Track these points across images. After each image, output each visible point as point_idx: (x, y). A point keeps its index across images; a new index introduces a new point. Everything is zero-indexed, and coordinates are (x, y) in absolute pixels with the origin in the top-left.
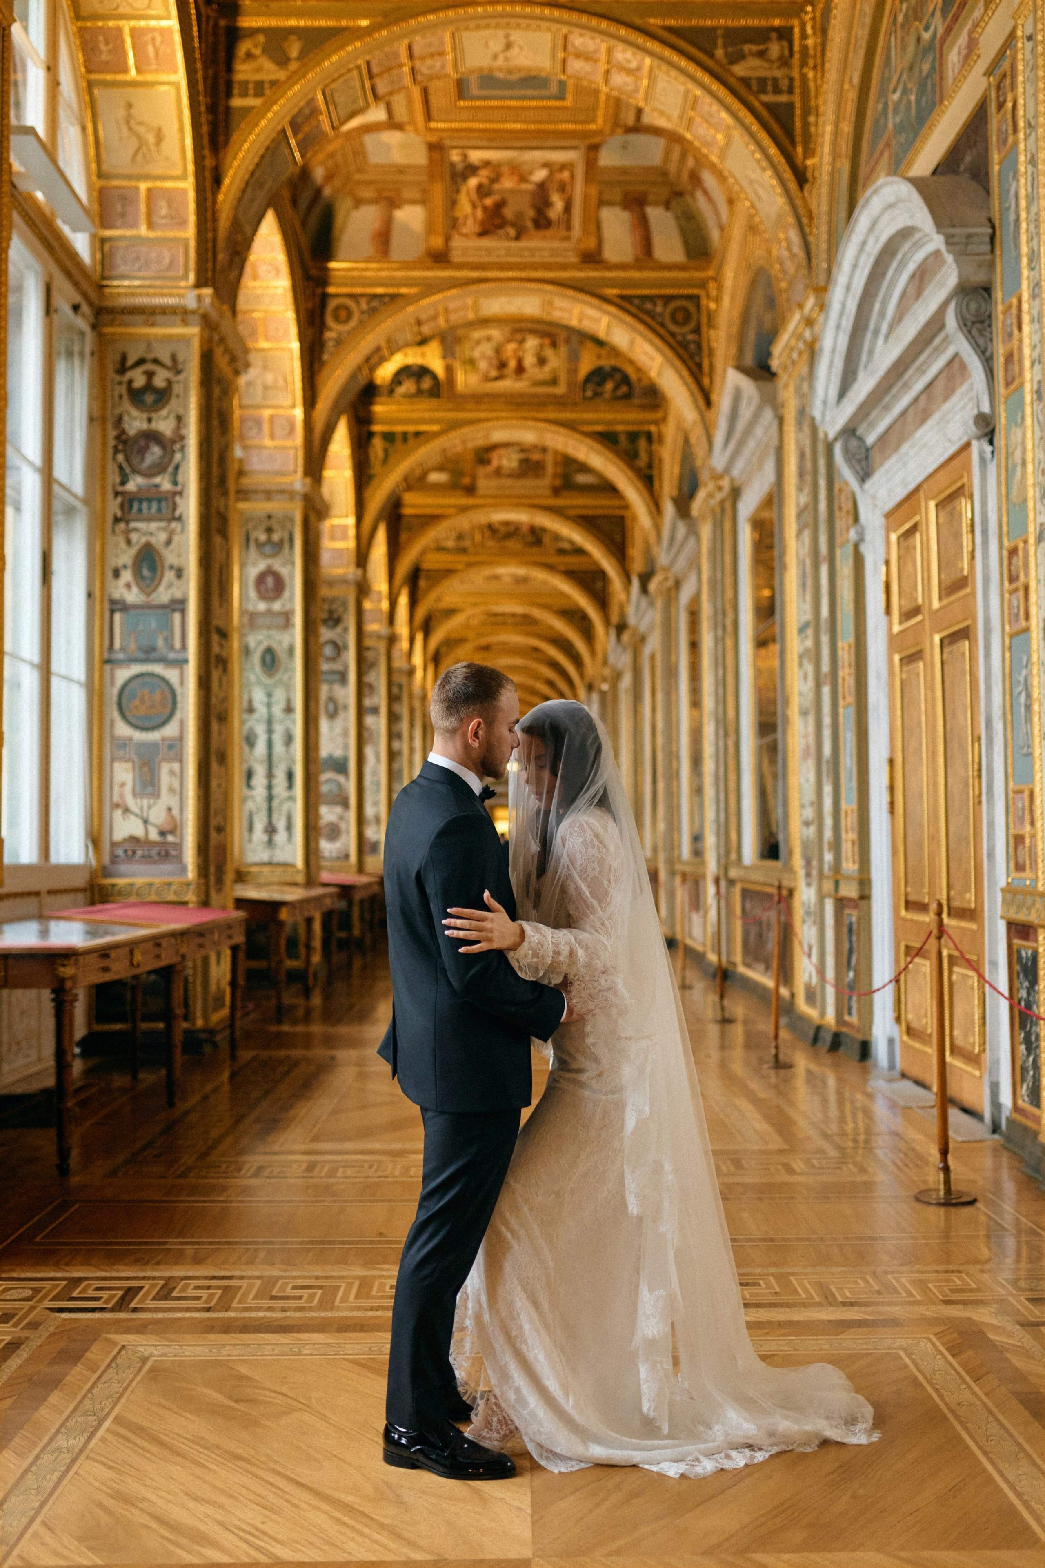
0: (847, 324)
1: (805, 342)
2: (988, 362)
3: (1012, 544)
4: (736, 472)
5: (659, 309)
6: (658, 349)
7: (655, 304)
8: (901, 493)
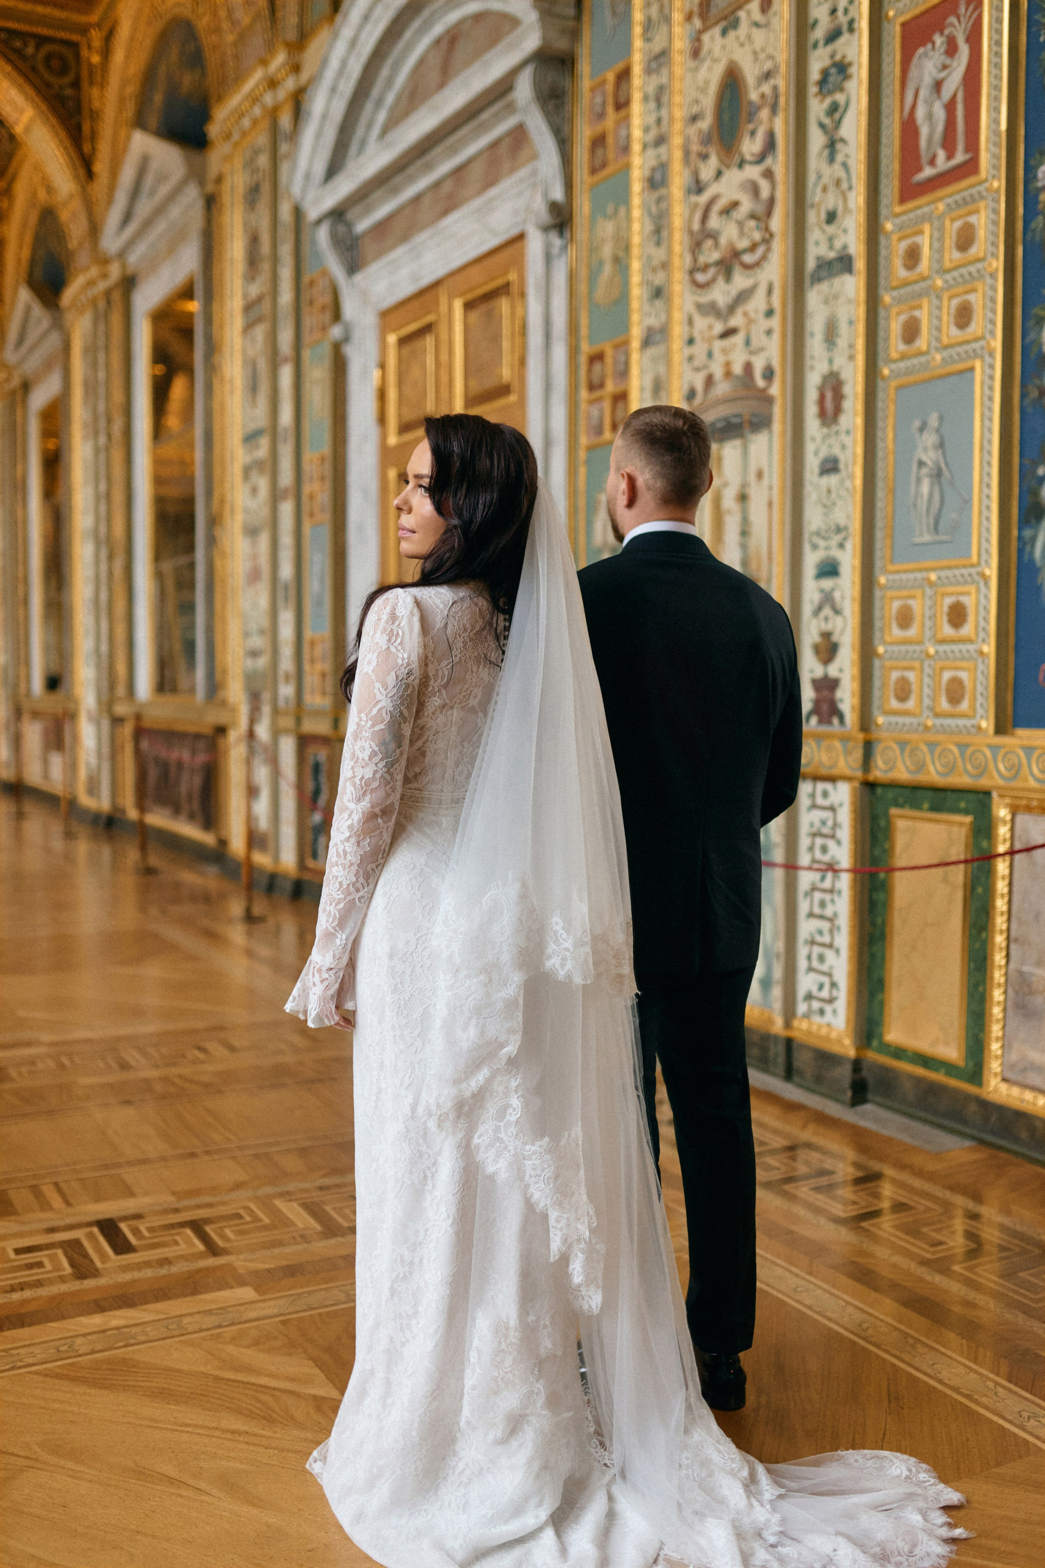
0: (347, 87)
1: (264, 107)
2: (564, 144)
3: (596, 349)
4: (133, 258)
5: (30, 50)
6: (27, 98)
7: (25, 45)
8: (407, 289)
